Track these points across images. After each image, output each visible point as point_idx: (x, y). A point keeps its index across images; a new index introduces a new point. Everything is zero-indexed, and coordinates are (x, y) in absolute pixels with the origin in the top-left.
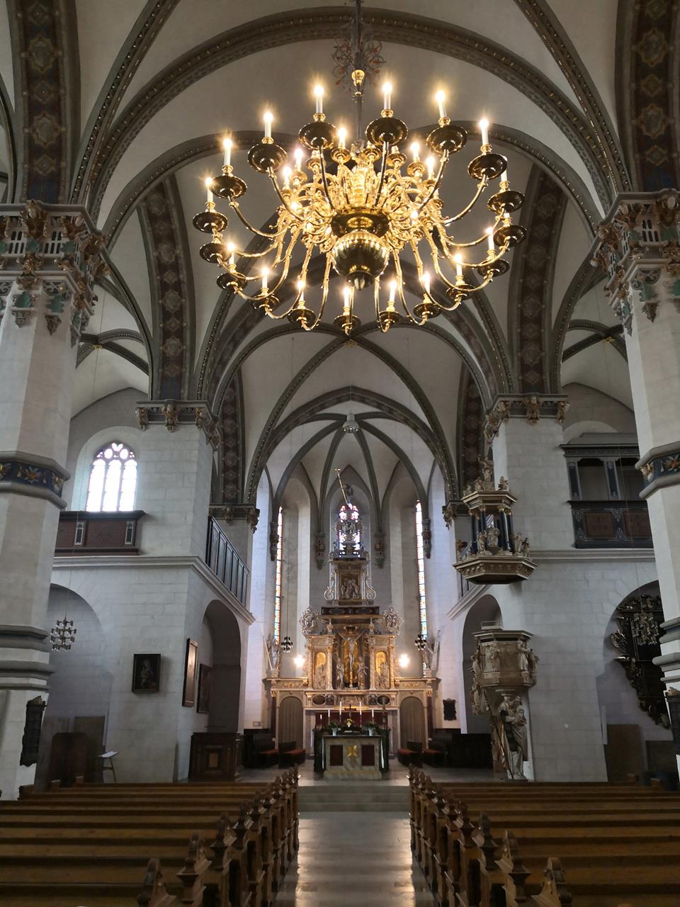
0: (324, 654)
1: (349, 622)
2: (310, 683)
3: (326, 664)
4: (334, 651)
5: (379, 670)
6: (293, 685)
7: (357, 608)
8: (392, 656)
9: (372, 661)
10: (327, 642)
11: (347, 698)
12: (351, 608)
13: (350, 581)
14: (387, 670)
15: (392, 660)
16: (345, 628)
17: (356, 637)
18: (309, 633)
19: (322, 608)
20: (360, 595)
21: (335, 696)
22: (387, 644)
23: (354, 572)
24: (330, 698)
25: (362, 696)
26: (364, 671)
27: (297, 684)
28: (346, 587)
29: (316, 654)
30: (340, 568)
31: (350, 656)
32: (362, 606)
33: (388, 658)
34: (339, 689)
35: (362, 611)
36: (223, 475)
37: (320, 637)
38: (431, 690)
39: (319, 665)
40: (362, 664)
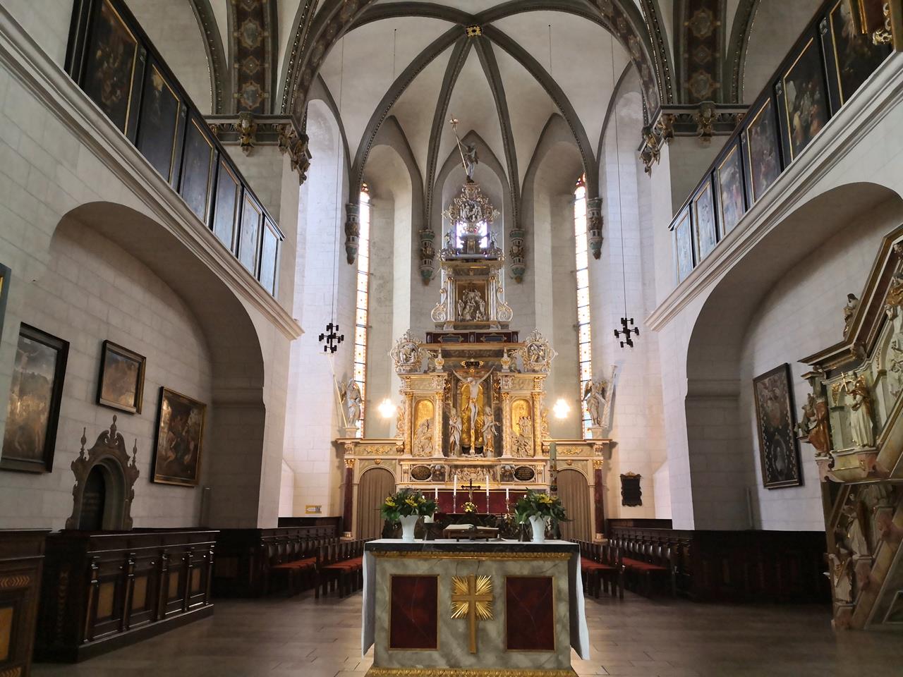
0: (429, 404)
1: (470, 354)
2: (408, 447)
3: (433, 419)
4: (446, 399)
5: (516, 429)
6: (381, 450)
7: (481, 335)
8: (537, 406)
9: (506, 414)
10: (434, 384)
11: (466, 469)
12: (473, 333)
13: (472, 295)
14: (529, 428)
15: (538, 413)
16: (463, 363)
17: (481, 377)
18: (407, 371)
19: (428, 334)
20: (487, 314)
21: (447, 467)
22: (531, 387)
23: (478, 281)
24: (440, 470)
25: (490, 467)
26: (493, 429)
27: (387, 448)
28: (466, 303)
29: (418, 403)
30: (457, 273)
31: (471, 406)
32: (491, 330)
33: (531, 410)
34: (453, 457)
35: (490, 338)
36: (236, 66)
37: (424, 376)
38: (602, 458)
39: (421, 421)
40: (490, 418)
